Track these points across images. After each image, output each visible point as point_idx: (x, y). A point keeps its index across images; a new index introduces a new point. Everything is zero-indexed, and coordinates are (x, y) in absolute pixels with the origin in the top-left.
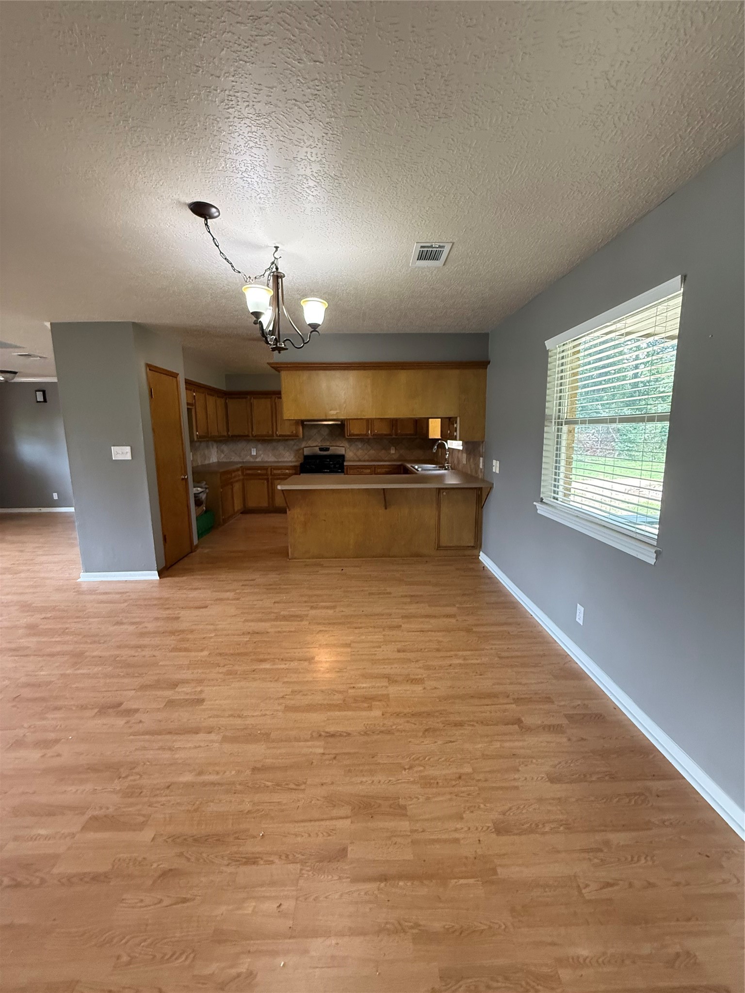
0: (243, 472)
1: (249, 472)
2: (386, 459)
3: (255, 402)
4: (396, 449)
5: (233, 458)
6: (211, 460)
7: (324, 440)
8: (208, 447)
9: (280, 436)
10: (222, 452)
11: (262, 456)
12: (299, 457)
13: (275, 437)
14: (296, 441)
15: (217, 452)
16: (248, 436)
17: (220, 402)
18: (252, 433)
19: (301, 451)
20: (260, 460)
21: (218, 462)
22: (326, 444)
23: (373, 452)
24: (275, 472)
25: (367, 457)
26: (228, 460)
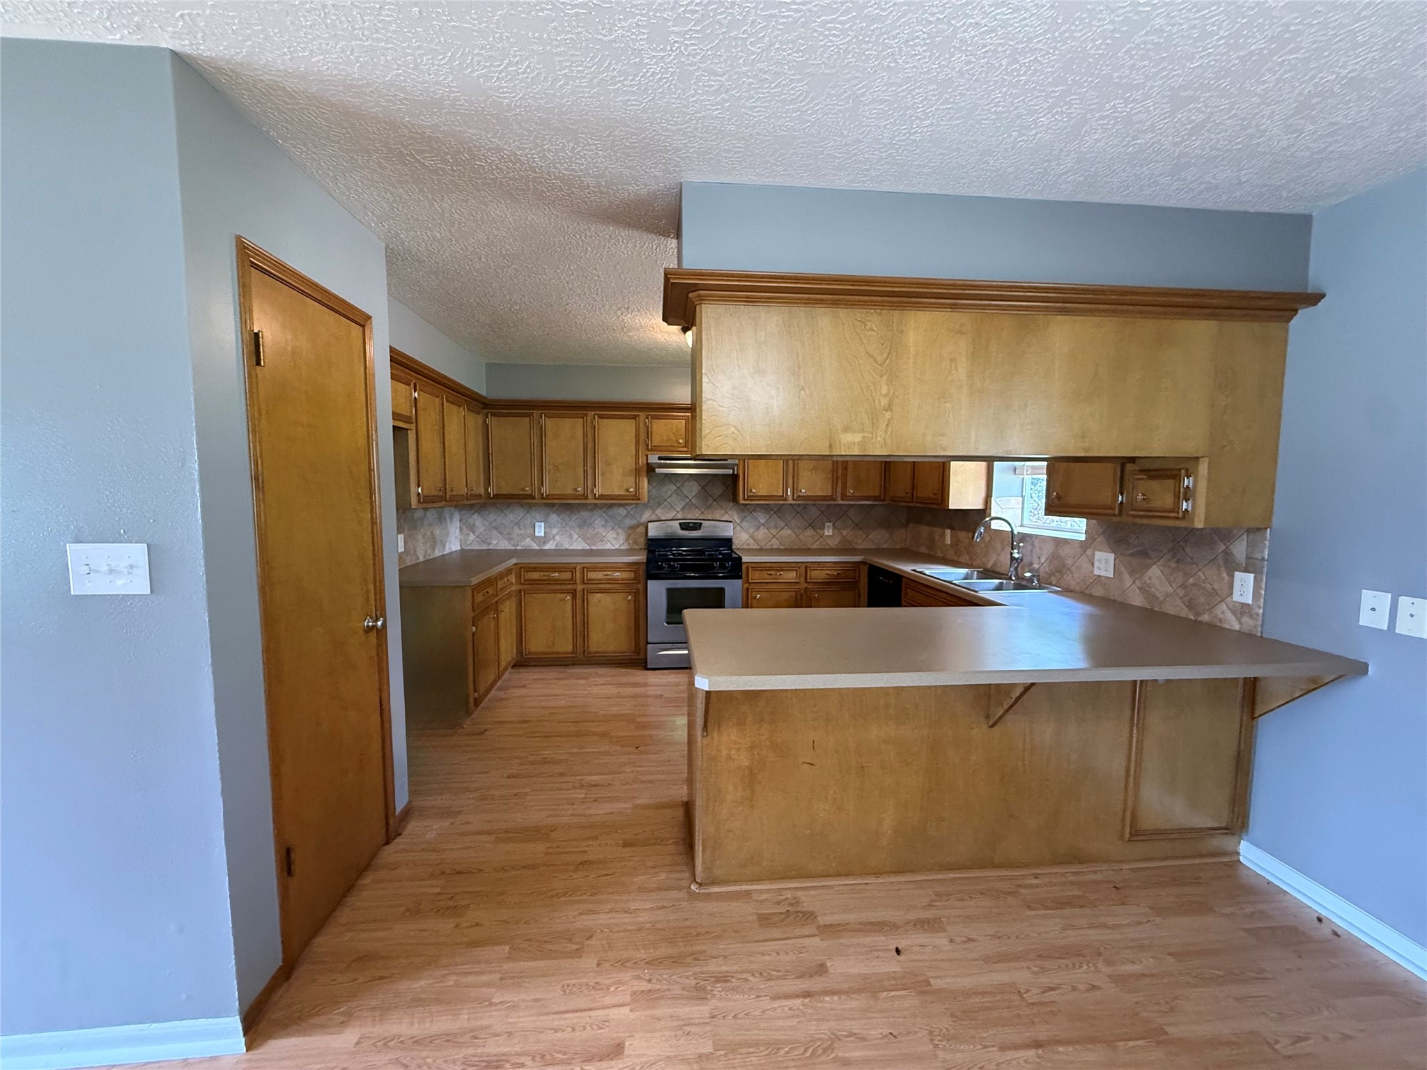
0: (519, 576)
1: (535, 575)
2: (815, 547)
3: (550, 424)
4: (834, 527)
5: (495, 542)
6: (447, 547)
7: (688, 506)
8: (441, 519)
9: (602, 497)
10: (472, 528)
11: (557, 538)
12: (635, 542)
13: (591, 501)
14: (629, 508)
15: (461, 528)
16: (531, 497)
17: (475, 421)
18: (540, 490)
19: (642, 529)
20: (553, 547)
21: (462, 550)
22: (694, 515)
23: (790, 532)
24: (592, 575)
25: (775, 544)
26: (484, 547)
